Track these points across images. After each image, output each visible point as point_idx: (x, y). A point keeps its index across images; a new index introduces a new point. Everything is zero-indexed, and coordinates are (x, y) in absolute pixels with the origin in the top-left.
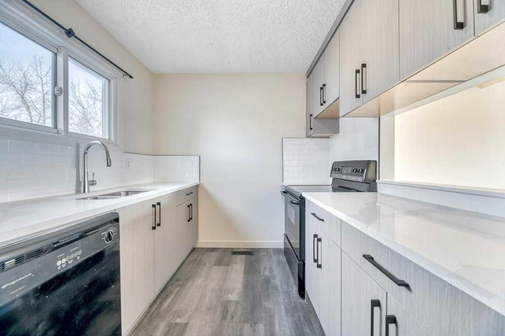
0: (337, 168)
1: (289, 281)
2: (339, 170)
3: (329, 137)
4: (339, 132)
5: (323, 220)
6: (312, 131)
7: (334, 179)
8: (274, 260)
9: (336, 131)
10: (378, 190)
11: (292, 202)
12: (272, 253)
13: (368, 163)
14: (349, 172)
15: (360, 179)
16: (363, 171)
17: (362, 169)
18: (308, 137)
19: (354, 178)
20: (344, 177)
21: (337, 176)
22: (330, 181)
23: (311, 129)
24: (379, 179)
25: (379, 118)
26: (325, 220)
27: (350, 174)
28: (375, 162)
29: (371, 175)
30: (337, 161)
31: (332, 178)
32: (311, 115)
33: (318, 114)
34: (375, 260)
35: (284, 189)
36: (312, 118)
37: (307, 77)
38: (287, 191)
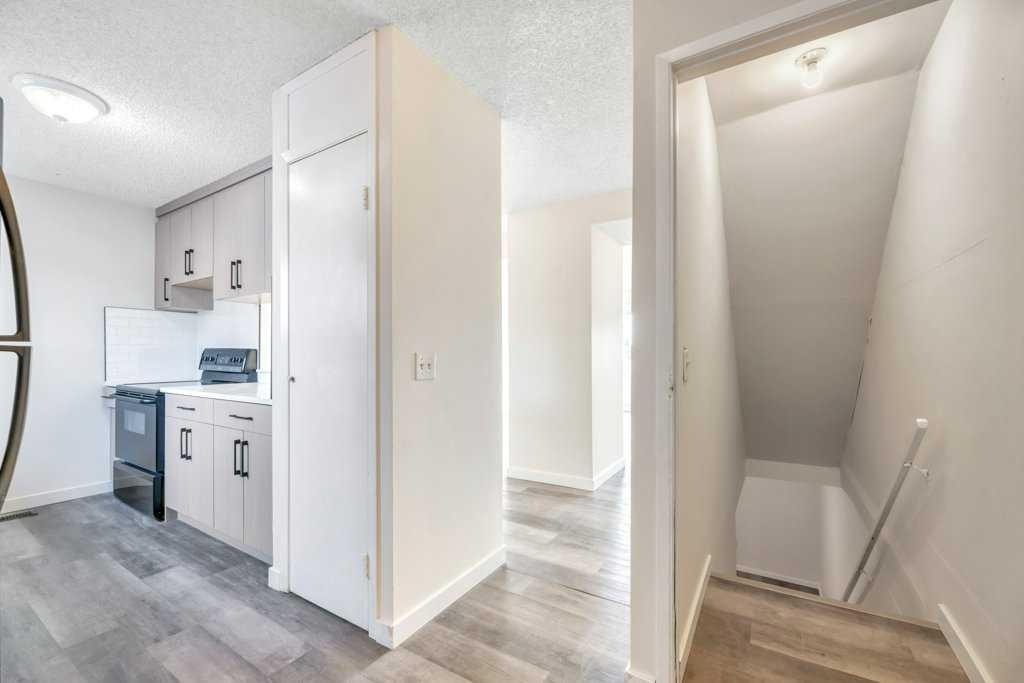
0: (209, 357)
2: (213, 359)
4: (212, 309)
6: (168, 303)
7: (205, 372)
9: (209, 306)
10: (258, 380)
13: (248, 352)
14: (226, 362)
15: (238, 369)
16: (242, 360)
17: (241, 358)
18: (158, 308)
19: (231, 369)
20: (220, 368)
21: (210, 367)
22: (199, 374)
23: (166, 300)
24: (260, 369)
25: (260, 307)
26: (196, 408)
27: (227, 365)
28: (256, 350)
29: (250, 366)
30: (209, 347)
31: (201, 371)
32: (167, 279)
33: (180, 282)
35: (114, 391)
36: (169, 284)
37: (159, 217)
38: (122, 393)
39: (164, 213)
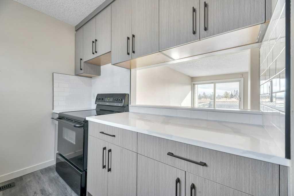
0: (100, 98)
1: (66, 192)
2: (103, 99)
3: (91, 77)
4: (100, 75)
5: (114, 136)
6: (82, 71)
8: (45, 180)
9: (98, 73)
10: (129, 111)
11: (75, 126)
12: (40, 175)
13: (124, 95)
14: (111, 101)
15: (120, 105)
17: (121, 99)
18: (77, 75)
19: (115, 104)
20: (108, 104)
21: (101, 103)
23: (81, 69)
24: (130, 104)
25: (131, 70)
26: (116, 136)
28: (128, 95)
30: (101, 93)
31: (96, 105)
32: (81, 59)
33: (88, 60)
34: (174, 154)
35: (57, 116)
36: (83, 62)
37: (76, 31)
38: (61, 117)
39: (78, 28)
